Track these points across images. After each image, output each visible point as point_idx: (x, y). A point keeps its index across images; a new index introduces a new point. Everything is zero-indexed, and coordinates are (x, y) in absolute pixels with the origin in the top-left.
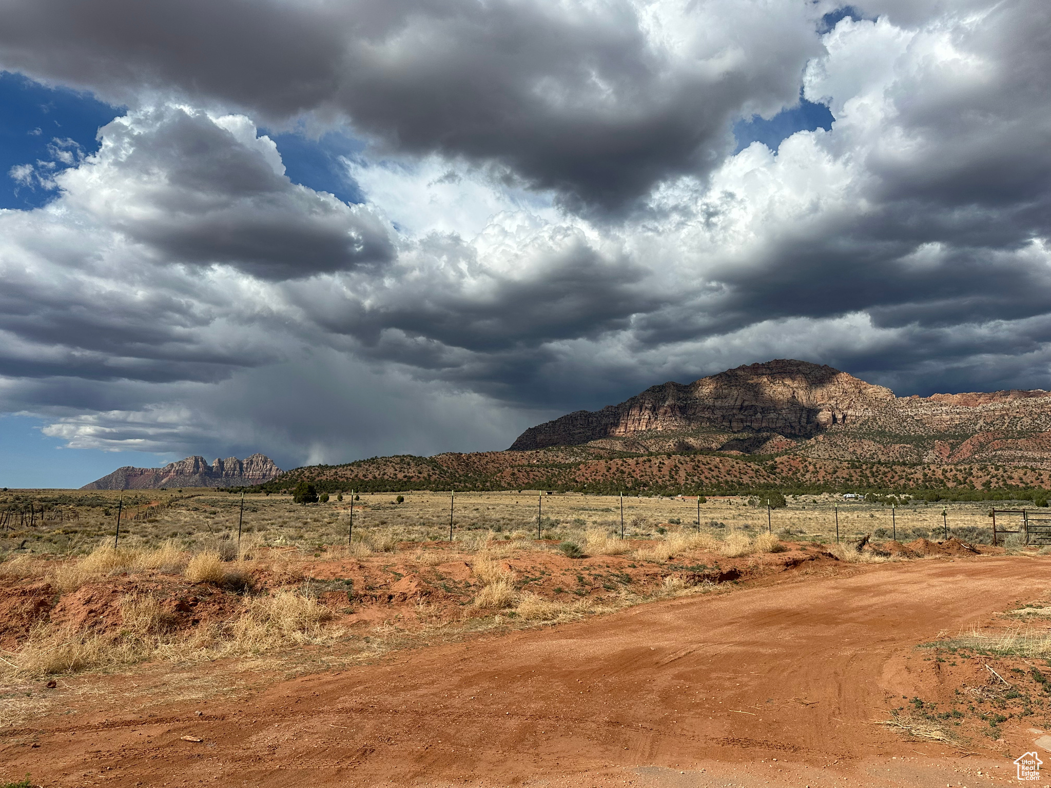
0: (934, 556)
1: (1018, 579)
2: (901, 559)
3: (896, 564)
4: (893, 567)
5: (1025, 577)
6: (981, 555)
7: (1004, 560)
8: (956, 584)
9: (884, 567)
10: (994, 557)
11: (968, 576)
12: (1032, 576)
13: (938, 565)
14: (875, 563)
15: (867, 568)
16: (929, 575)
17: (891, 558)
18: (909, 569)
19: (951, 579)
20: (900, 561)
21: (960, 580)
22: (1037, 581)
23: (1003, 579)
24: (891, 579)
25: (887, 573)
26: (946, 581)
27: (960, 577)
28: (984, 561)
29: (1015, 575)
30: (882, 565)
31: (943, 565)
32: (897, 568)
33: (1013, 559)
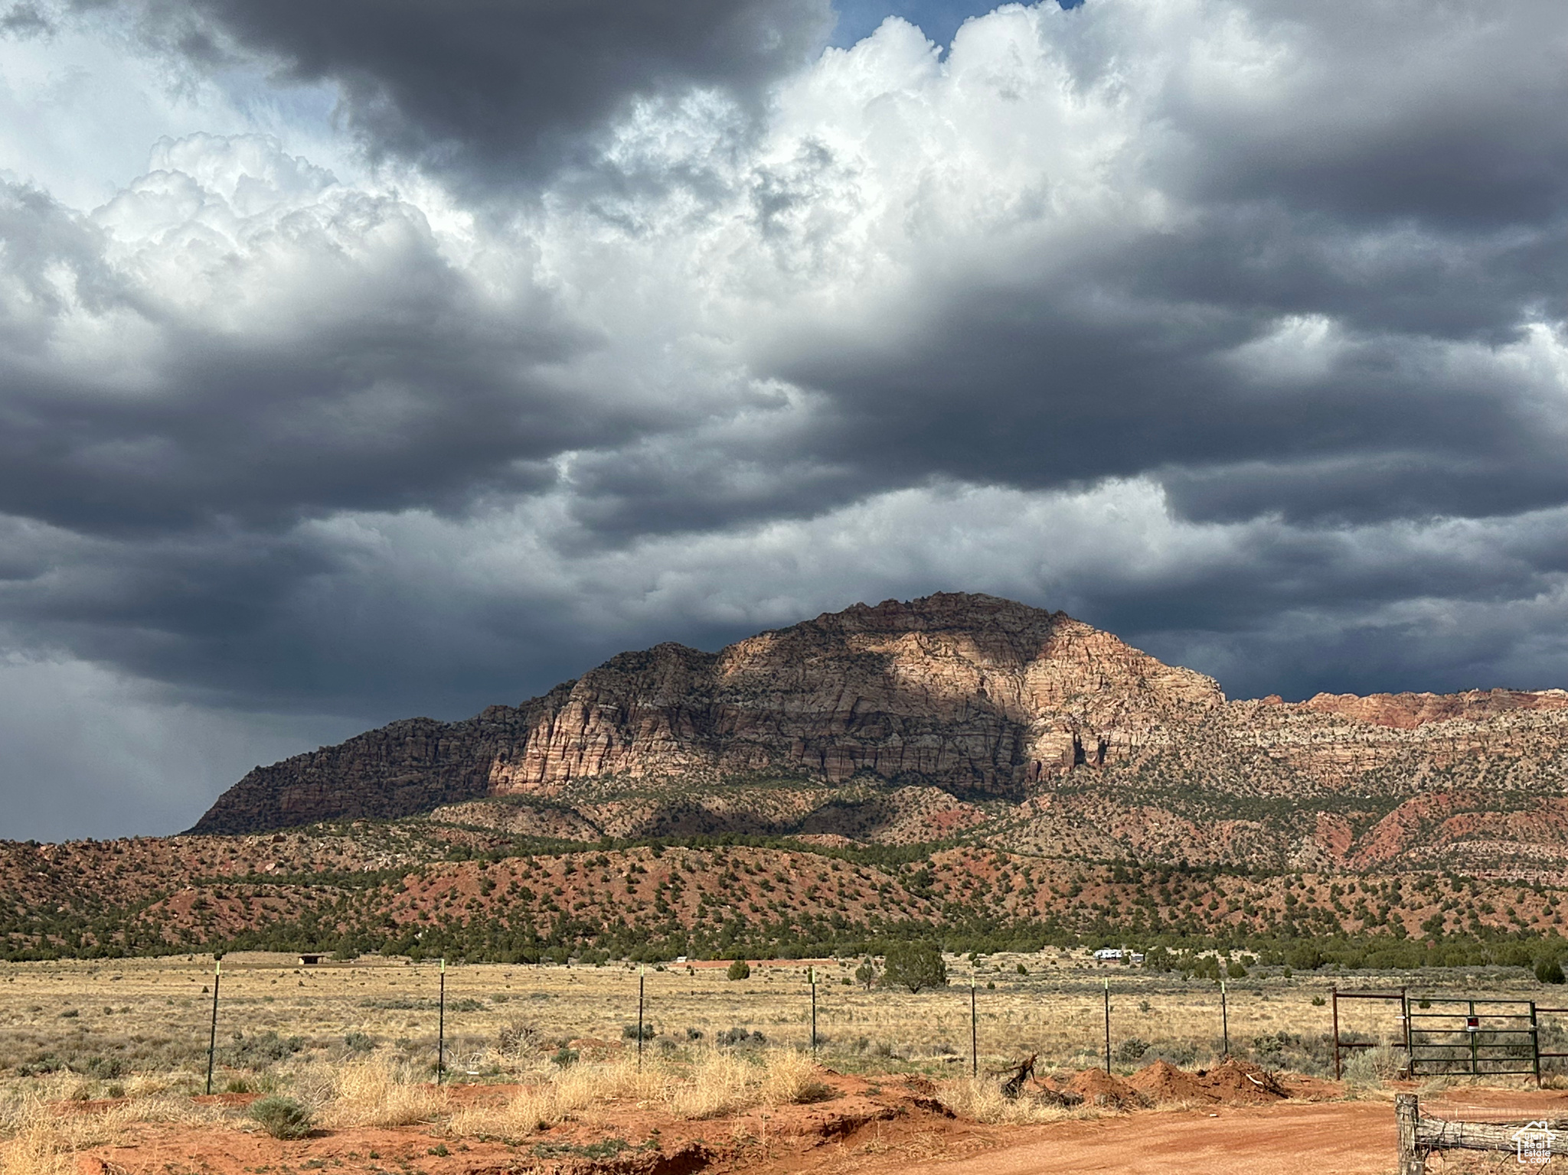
0: (1178, 1105)
1: (1328, 1153)
2: (1101, 1111)
3: (1086, 1124)
4: (1076, 1133)
5: (1346, 1150)
6: (1288, 1101)
7: (1333, 1111)
8: (1192, 1167)
9: (1055, 1131)
10: (1316, 1105)
11: (1228, 1148)
12: (1361, 1147)
13: (1179, 1126)
14: (1037, 1122)
15: (1015, 1135)
16: (1145, 1148)
17: (1077, 1112)
18: (1111, 1134)
19: (1187, 1156)
20: (1098, 1117)
21: (1205, 1159)
22: (1367, 1157)
23: (1298, 1155)
24: (1059, 1160)
25: (1055, 1146)
26: (1173, 1163)
27: (1210, 1151)
28: (1287, 1114)
29: (1328, 1145)
30: (1053, 1125)
31: (1190, 1125)
32: (1084, 1134)
33: (1352, 1110)
